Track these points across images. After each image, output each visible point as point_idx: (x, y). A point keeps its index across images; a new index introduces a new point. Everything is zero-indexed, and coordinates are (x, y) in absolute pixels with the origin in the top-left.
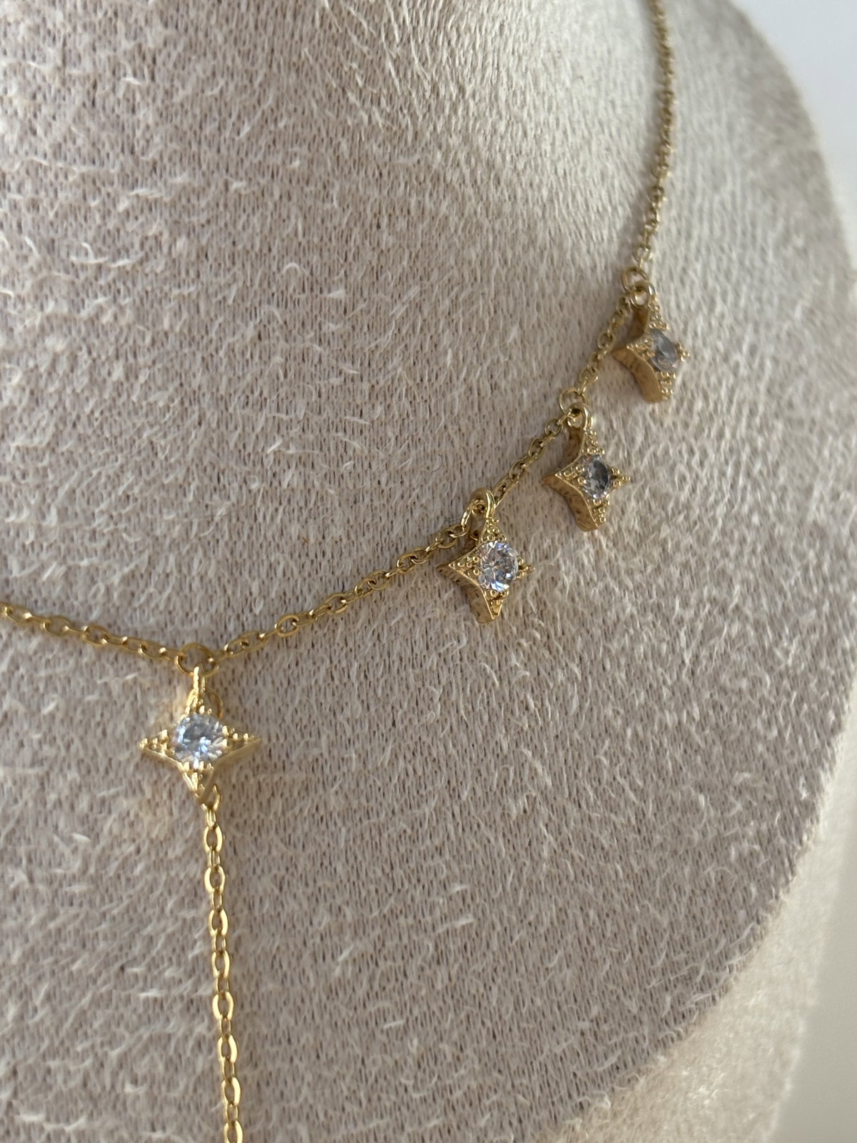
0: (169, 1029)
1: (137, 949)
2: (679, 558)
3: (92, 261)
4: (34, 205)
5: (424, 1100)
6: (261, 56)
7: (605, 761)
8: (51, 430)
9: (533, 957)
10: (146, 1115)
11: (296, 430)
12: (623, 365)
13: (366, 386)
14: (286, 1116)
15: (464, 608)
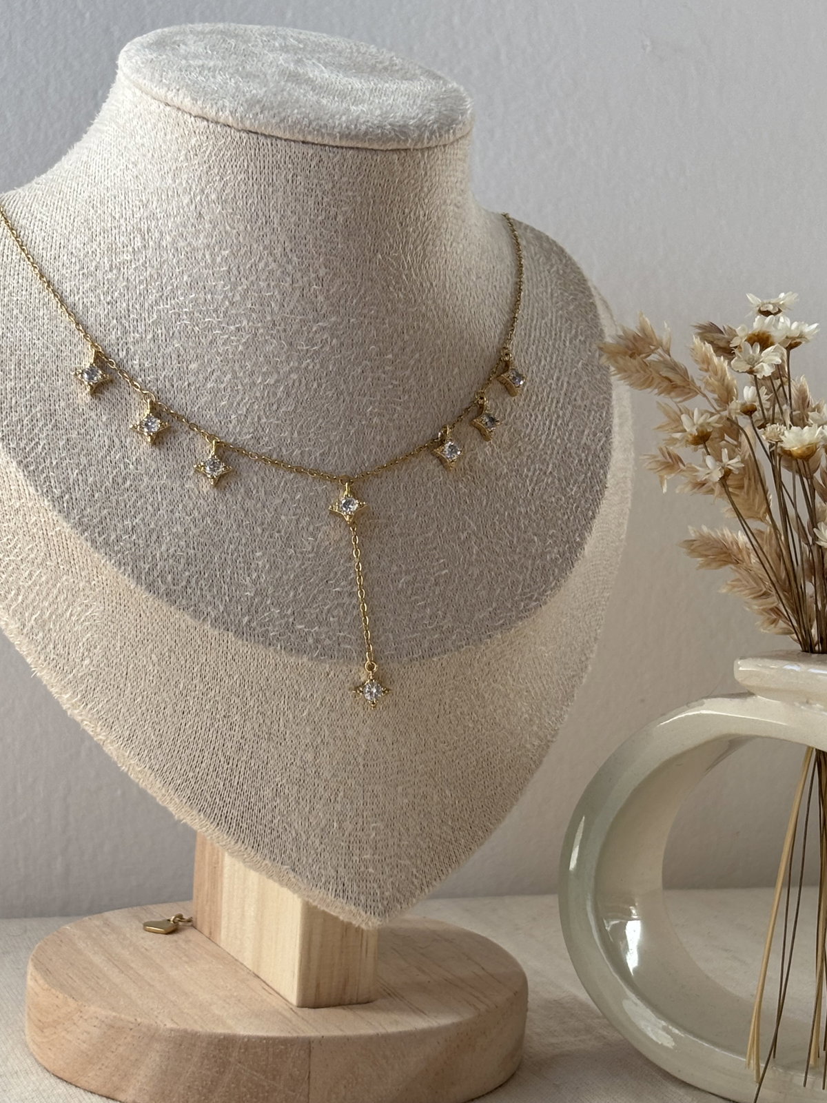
0: (344, 601)
1: (332, 575)
2: (526, 454)
3: (305, 348)
4: (285, 330)
5: (432, 629)
6: (359, 276)
7: (497, 523)
8: (294, 405)
9: (471, 586)
10: (338, 628)
11: (377, 404)
12: (501, 383)
13: (401, 388)
14: (385, 631)
15: (441, 467)
